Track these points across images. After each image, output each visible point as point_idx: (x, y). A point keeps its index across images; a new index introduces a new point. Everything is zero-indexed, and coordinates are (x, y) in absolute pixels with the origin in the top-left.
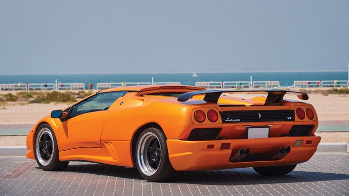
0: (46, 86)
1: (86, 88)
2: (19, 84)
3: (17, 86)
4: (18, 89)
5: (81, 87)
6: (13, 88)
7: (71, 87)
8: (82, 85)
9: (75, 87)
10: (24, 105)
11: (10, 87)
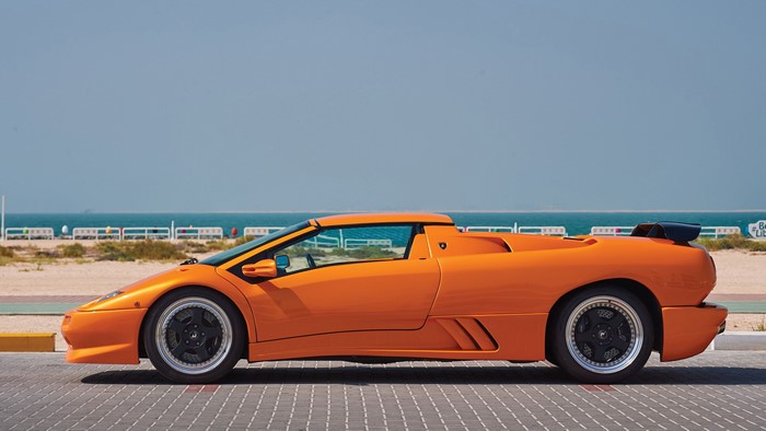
0: (155, 231)
1: (226, 236)
2: (108, 229)
3: (104, 232)
4: (105, 238)
5: (216, 234)
6: (97, 234)
7: (199, 234)
8: (218, 231)
9: (205, 233)
10: (84, 265)
11: (92, 234)
